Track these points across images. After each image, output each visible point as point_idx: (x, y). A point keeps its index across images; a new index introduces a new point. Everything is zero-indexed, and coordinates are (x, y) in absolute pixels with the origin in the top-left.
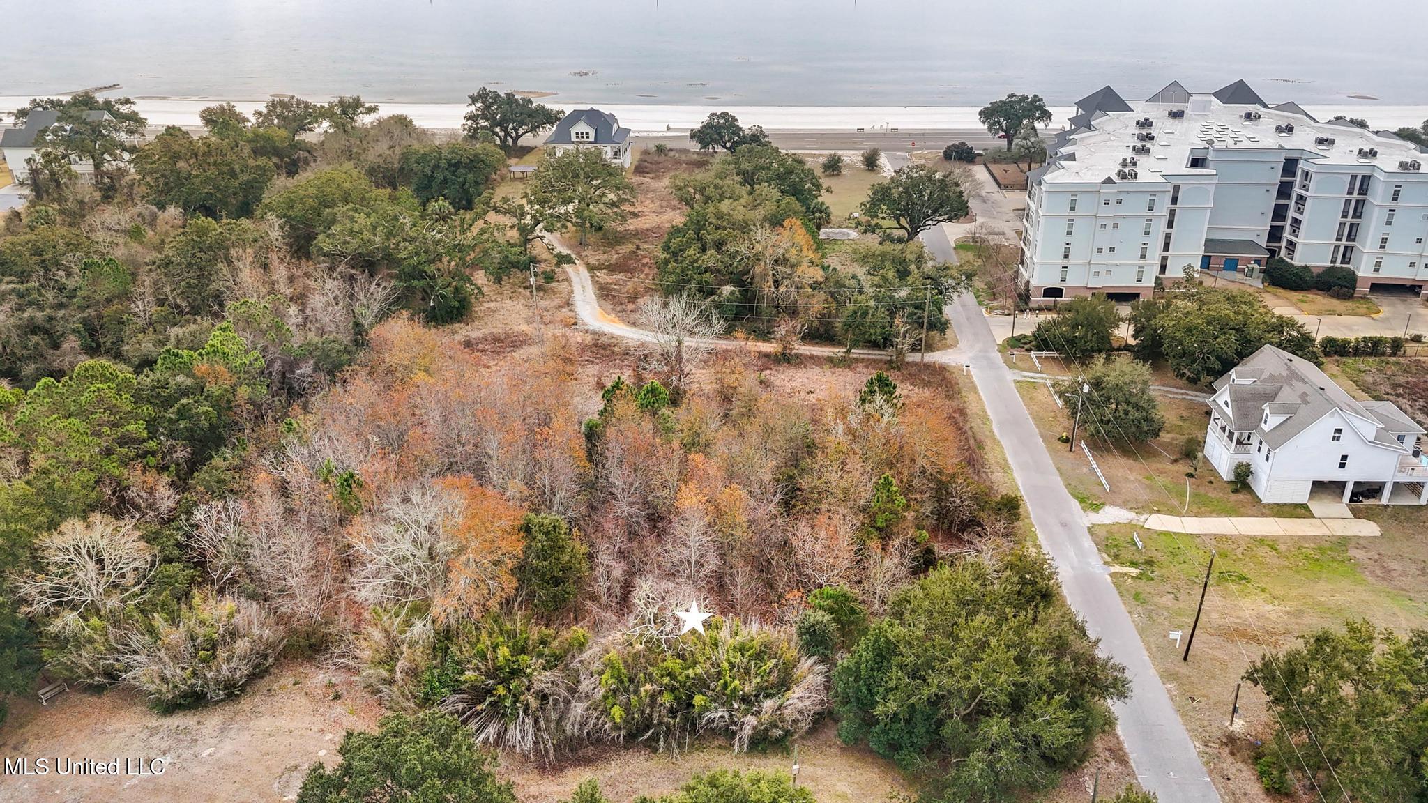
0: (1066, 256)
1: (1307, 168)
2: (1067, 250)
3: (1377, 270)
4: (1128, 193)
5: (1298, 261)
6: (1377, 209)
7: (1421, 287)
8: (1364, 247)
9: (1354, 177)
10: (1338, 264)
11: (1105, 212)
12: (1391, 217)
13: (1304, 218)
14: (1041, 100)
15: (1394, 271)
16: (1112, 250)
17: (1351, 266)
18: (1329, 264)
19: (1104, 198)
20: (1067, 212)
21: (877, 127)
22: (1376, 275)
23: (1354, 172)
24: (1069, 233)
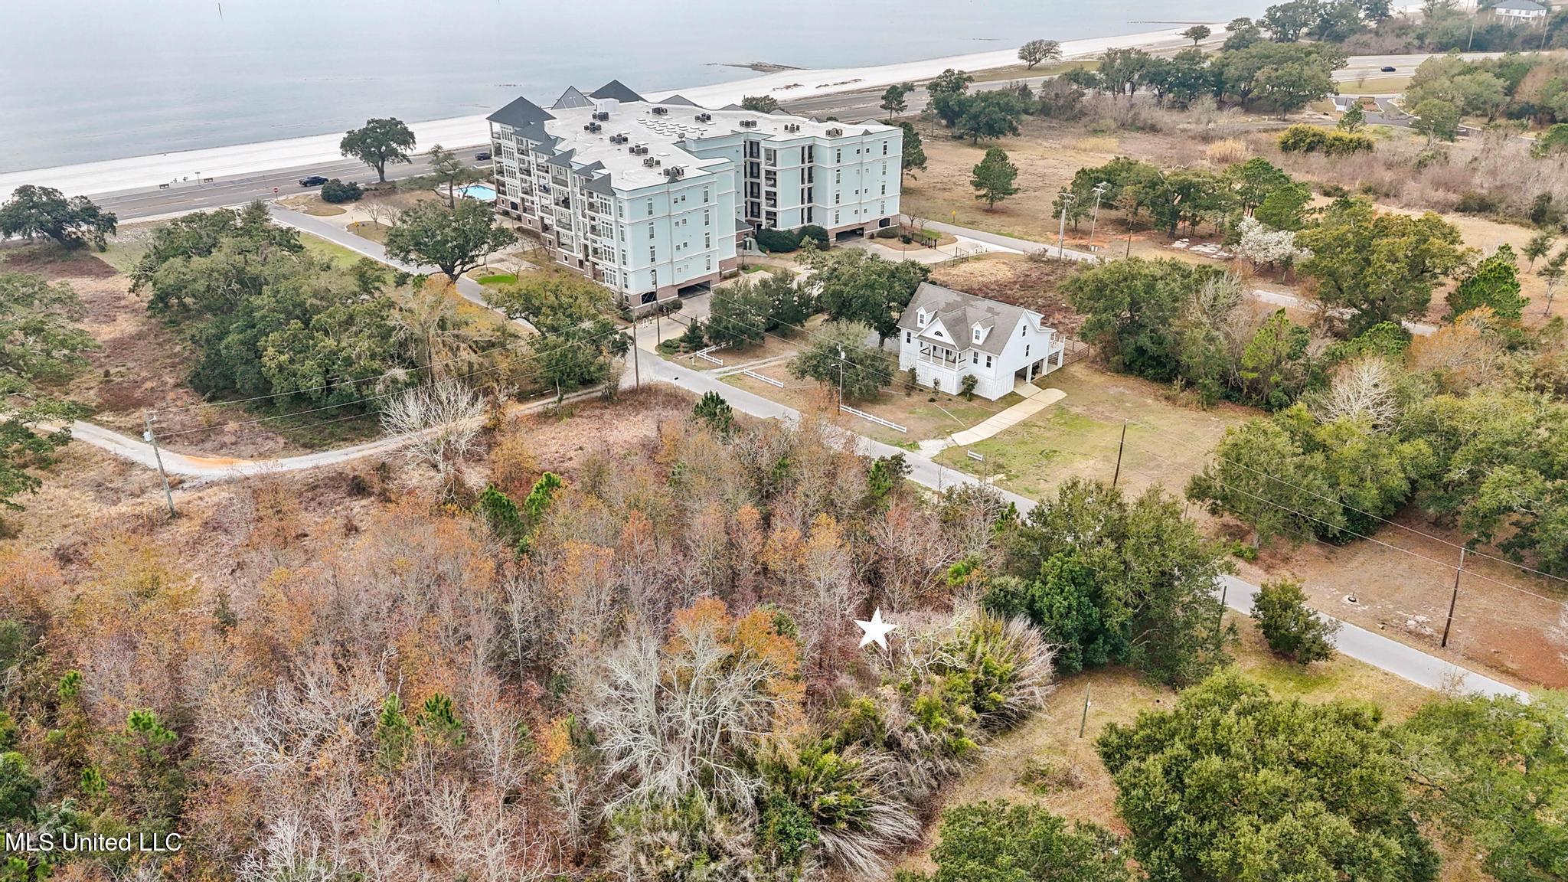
0: (653, 260)
1: (769, 146)
2: (653, 253)
3: (837, 222)
4: (688, 188)
5: (781, 227)
6: (829, 171)
7: (862, 229)
8: (826, 204)
9: (803, 148)
10: (806, 224)
11: (676, 210)
12: (838, 175)
13: (778, 190)
14: (401, 123)
15: (848, 221)
16: (685, 245)
17: (814, 223)
18: (801, 226)
19: (673, 197)
20: (646, 217)
21: (180, 180)
22: (837, 226)
23: (803, 144)
24: (652, 236)
